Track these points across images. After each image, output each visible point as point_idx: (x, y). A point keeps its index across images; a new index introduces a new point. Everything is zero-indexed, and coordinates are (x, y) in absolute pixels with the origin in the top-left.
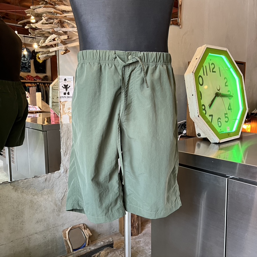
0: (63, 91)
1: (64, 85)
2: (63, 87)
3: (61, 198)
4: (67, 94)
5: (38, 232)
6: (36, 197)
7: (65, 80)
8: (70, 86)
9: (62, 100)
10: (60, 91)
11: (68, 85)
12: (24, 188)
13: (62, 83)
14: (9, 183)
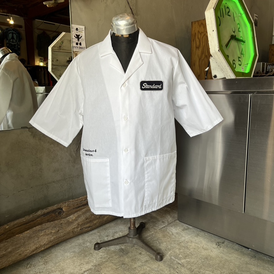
0: (75, 40)
1: (76, 35)
2: (75, 36)
3: (76, 149)
4: (79, 44)
5: (56, 181)
6: (52, 146)
7: (77, 29)
8: (81, 37)
9: (75, 50)
10: (73, 40)
11: (79, 35)
12: (41, 135)
13: (74, 33)
14: (28, 129)
